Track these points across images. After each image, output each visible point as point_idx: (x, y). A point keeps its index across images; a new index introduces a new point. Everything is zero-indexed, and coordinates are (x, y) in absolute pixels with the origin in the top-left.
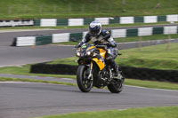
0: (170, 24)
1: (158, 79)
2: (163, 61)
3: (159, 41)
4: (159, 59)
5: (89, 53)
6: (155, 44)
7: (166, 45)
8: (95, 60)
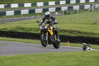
0: (38, 8)
1: (32, 38)
2: (35, 28)
3: (32, 17)
4: (33, 27)
5: (46, 27)
6: (30, 19)
7: (36, 19)
8: (49, 30)
